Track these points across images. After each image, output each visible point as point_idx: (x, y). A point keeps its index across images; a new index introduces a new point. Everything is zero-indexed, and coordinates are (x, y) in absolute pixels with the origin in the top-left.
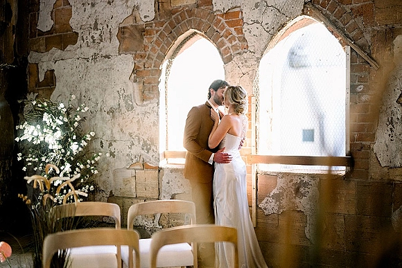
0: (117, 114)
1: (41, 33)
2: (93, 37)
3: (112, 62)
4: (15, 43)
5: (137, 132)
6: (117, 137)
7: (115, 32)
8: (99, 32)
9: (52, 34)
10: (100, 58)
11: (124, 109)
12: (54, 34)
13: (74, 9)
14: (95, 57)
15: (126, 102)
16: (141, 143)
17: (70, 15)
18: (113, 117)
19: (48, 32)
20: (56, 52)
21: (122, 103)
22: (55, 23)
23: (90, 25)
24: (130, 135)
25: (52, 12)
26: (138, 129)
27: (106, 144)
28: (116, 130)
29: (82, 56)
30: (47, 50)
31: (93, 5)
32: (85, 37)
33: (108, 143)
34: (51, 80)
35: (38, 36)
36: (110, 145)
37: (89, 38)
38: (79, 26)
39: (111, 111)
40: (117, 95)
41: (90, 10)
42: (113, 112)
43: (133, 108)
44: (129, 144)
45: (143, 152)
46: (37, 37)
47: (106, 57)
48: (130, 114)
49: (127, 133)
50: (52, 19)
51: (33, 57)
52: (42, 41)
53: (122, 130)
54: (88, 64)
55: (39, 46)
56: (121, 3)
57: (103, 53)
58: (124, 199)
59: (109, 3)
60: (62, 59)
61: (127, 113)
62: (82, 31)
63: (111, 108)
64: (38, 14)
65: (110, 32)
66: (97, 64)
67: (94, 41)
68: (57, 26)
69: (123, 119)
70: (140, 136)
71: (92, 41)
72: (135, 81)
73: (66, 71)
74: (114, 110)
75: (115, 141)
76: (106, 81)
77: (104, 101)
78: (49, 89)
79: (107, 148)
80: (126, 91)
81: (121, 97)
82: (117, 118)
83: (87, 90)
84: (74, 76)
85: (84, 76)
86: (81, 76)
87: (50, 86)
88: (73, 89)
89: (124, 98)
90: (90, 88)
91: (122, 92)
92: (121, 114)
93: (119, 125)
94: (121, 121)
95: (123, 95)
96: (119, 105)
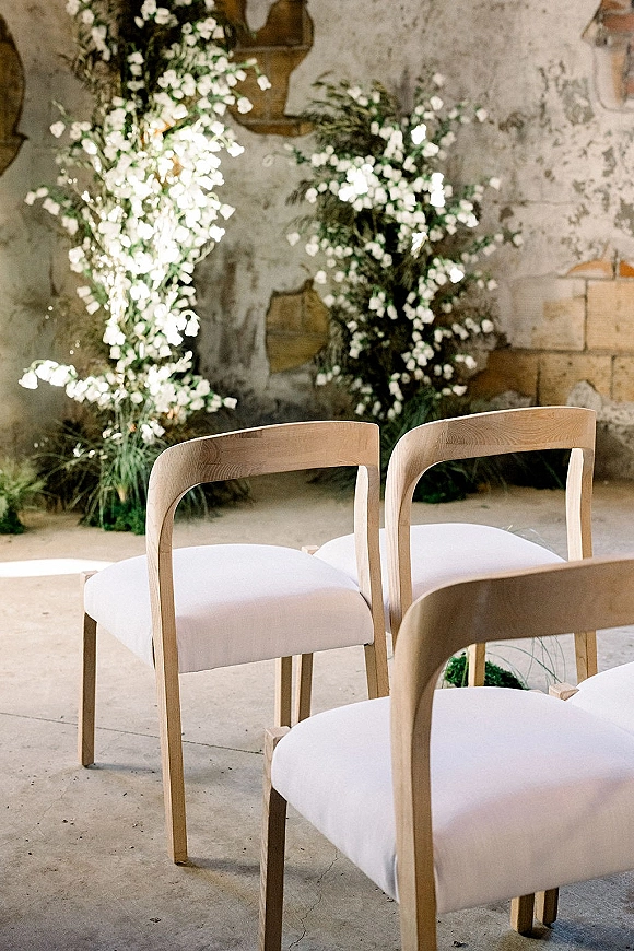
0: (533, 131)
5: (601, 181)
6: (531, 192)
11: (559, 118)
15: (568, 100)
16: (615, 209)
18: (521, 138)
21: (554, 100)
24: (578, 187)
26: (606, 174)
27: (489, 213)
28: (529, 173)
33: (497, 210)
34: (292, 29)
36: (506, 213)
39: (515, 123)
40: (535, 78)
42: (520, 126)
43: (589, 116)
44: (571, 212)
45: (617, 233)
48: (583, 134)
49: (568, 183)
53: (548, 174)
58: (543, 356)
61: (570, 130)
63: (514, 115)
69: (556, 144)
70: (613, 191)
72: (601, 42)
74: (525, 121)
75: (523, 203)
76: (499, 39)
77: (491, 93)
78: (285, 54)
79: (496, 221)
80: (568, 70)
81: (552, 84)
82: (533, 143)
83: (428, 62)
84: (381, 20)
85: (421, 23)
86: (408, 21)
87: (290, 46)
88: (378, 56)
89: (560, 88)
90: (441, 56)
91: (557, 71)
92: (550, 131)
93: (540, 160)
94: (547, 149)
95: (557, 79)
96: (543, 106)
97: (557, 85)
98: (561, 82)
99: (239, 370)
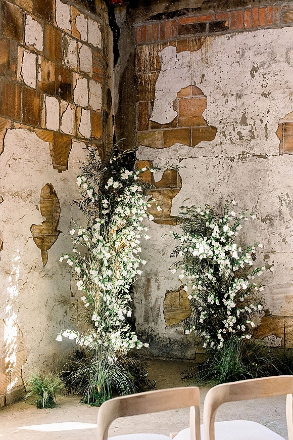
0: (276, 222)
1: (156, 126)
2: (239, 133)
3: (270, 162)
4: (114, 136)
6: (277, 248)
7: (273, 128)
8: (248, 128)
9: (176, 127)
10: (251, 157)
11: (287, 217)
12: (178, 128)
13: (209, 100)
14: (243, 157)
17: (204, 106)
18: (272, 225)
19: (168, 125)
20: (182, 149)
21: (285, 210)
22: (180, 115)
23: (235, 119)
25: (175, 102)
27: (260, 257)
28: (275, 239)
29: (224, 155)
30: (166, 145)
31: (239, 96)
32: (227, 133)
33: (262, 255)
34: (172, 181)
35: (152, 128)
36: (266, 257)
37: (234, 133)
38: (218, 119)
39: (268, 219)
40: (276, 200)
41: (234, 102)
42: (271, 220)
46: (150, 130)
47: (260, 156)
50: (175, 110)
51: (143, 154)
52: (158, 134)
53: (284, 240)
54: (234, 164)
55: (154, 140)
56: (283, 96)
57: (257, 151)
58: (286, 319)
59: (264, 95)
60: (191, 157)
62: (222, 125)
63: (268, 215)
64: (152, 103)
65: (266, 128)
66: (246, 164)
67: (241, 138)
68: (183, 119)
69: (287, 228)
71: (238, 137)
73: (197, 170)
74: (273, 218)
75: (273, 253)
76: (260, 184)
77: (257, 206)
78: (170, 191)
79: (262, 260)
80: (290, 197)
81: (283, 202)
82: (277, 227)
83: (230, 194)
84: (210, 177)
85: (226, 178)
86: (221, 177)
87: (172, 188)
88: (209, 192)
89: (287, 204)
90: (236, 191)
91: (285, 197)
92: (284, 222)
93: (280, 234)
94: (283, 230)
95: (285, 200)
96: (280, 211)
97: (286, 203)
98: (287, 202)
99: (152, 325)
